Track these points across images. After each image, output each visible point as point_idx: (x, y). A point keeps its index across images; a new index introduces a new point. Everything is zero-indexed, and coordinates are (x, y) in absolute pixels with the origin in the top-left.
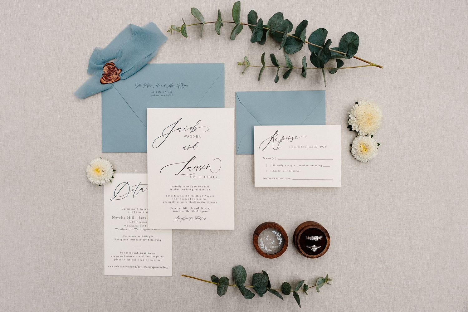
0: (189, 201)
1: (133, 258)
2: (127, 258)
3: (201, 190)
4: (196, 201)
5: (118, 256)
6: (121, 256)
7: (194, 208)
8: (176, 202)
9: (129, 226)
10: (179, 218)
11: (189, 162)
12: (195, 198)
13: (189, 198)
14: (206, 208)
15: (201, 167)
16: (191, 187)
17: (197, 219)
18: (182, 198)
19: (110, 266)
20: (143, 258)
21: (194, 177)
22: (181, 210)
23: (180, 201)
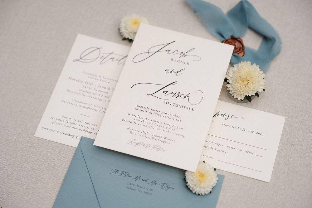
0: (153, 126)
1: (75, 126)
2: (68, 124)
3: (170, 118)
4: (161, 128)
5: (59, 120)
6: (61, 120)
7: (156, 136)
8: (137, 124)
9: (84, 91)
10: (135, 142)
11: (167, 86)
12: (161, 125)
13: (154, 123)
14: (169, 140)
15: (179, 95)
16: (161, 112)
17: (156, 149)
18: (145, 120)
19: (44, 127)
20: (86, 129)
21: (167, 103)
22: (140, 133)
23: (142, 123)
